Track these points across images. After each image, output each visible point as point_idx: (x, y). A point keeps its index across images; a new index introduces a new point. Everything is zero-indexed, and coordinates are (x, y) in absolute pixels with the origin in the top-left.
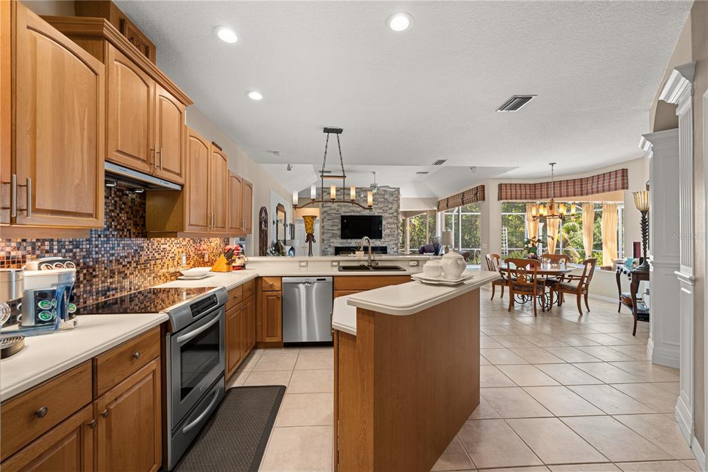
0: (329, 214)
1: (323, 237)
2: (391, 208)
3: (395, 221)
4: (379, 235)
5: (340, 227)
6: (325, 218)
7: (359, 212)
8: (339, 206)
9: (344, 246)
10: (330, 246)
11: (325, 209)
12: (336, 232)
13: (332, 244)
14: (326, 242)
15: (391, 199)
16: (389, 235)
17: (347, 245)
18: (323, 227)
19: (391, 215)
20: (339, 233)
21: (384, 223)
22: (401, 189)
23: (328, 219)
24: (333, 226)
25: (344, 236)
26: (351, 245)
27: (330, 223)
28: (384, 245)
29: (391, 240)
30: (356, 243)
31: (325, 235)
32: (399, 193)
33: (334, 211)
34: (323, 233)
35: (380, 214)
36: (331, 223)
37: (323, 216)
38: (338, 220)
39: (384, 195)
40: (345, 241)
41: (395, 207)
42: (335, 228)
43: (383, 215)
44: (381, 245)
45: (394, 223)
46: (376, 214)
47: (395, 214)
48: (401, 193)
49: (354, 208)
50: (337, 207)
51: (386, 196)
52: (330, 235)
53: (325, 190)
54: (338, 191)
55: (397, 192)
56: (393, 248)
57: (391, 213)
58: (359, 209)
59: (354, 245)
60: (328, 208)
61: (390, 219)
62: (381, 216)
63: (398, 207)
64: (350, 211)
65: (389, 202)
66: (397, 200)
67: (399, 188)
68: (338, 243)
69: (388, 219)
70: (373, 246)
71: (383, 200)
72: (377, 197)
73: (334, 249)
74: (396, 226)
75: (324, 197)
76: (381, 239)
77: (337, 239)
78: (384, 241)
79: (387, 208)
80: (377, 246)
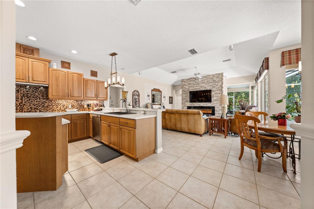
0: (185, 91)
1: (182, 102)
2: (218, 85)
4: (209, 100)
5: (189, 97)
8: (189, 87)
9: (191, 106)
10: (185, 106)
11: (183, 89)
12: (187, 99)
13: (186, 105)
14: (183, 104)
15: (217, 80)
16: (216, 100)
17: (193, 106)
18: (182, 97)
19: (217, 89)
20: (189, 99)
21: (213, 93)
22: (224, 73)
24: (186, 96)
25: (192, 101)
26: (195, 106)
27: (185, 95)
28: (213, 106)
29: (217, 103)
30: (197, 104)
32: (223, 75)
33: (187, 90)
34: (182, 100)
35: (210, 89)
37: (182, 92)
38: (188, 94)
39: (213, 78)
40: (192, 103)
41: (220, 84)
43: (212, 89)
44: (211, 106)
45: (219, 93)
46: (208, 89)
47: (220, 88)
48: (224, 75)
49: (196, 87)
50: (188, 88)
51: (214, 79)
52: (185, 101)
53: (183, 80)
54: (189, 80)
55: (221, 76)
56: (219, 108)
57: (218, 88)
58: (199, 88)
59: (196, 106)
60: (184, 88)
61: (217, 91)
62: (211, 90)
63: (222, 83)
64: (194, 89)
65: (216, 82)
66: (221, 80)
67: (222, 73)
68: (189, 104)
69: (215, 91)
70: (207, 106)
71: (212, 81)
72: (209, 80)
73: (187, 107)
74: (220, 95)
75: (183, 84)
76: (211, 102)
77: (188, 102)
78: (213, 103)
79: (215, 85)
80: (209, 106)
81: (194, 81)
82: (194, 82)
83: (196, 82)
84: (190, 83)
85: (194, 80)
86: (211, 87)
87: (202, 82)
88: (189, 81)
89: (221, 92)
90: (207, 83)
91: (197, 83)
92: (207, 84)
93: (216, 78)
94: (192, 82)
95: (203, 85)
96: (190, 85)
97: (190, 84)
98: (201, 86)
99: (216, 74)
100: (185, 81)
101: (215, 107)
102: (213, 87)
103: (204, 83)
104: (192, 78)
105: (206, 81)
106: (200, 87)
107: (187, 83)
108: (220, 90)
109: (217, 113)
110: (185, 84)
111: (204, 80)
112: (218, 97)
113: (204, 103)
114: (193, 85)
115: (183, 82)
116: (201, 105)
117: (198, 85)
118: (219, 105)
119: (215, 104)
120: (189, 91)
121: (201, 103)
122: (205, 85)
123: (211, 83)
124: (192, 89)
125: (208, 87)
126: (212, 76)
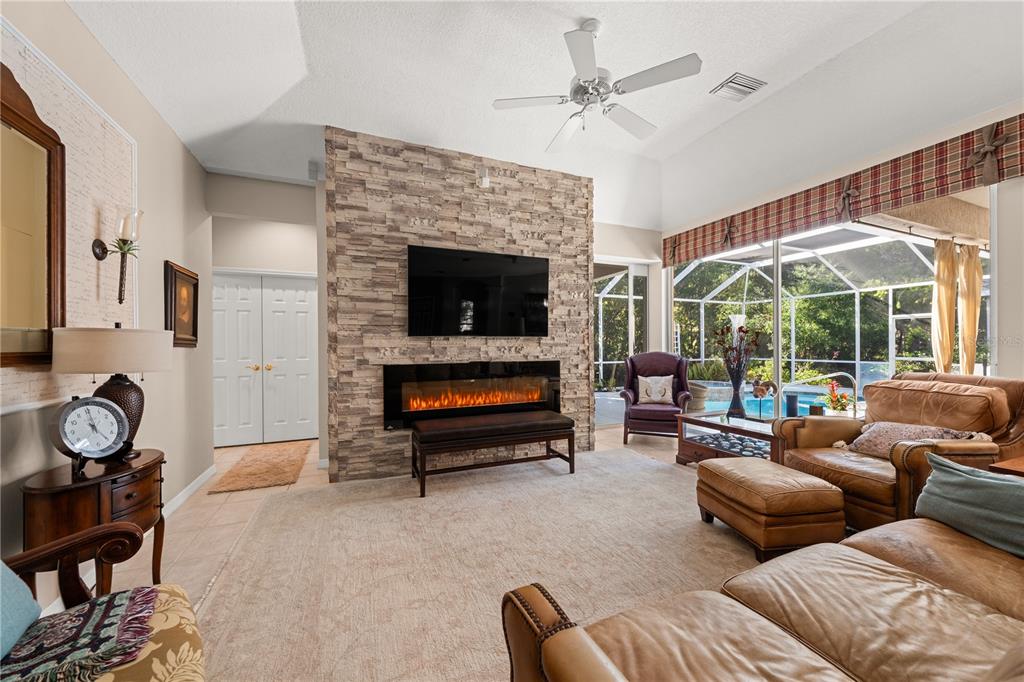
0: (357, 239)
1: (333, 328)
2: (569, 240)
4: (537, 327)
5: (402, 289)
6: (340, 250)
7: (474, 241)
8: (400, 209)
9: (419, 360)
10: (363, 363)
11: (342, 216)
12: (387, 308)
13: (371, 357)
14: (344, 349)
15: (569, 211)
16: (565, 325)
17: (432, 359)
18: (333, 287)
19: (570, 261)
20: (400, 312)
21: (553, 283)
22: (595, 183)
23: (356, 259)
24: (374, 284)
25: (420, 323)
26: (445, 359)
27: (364, 272)
28: (550, 357)
29: (570, 341)
30: (462, 351)
31: (343, 320)
32: (591, 193)
33: (381, 230)
34: (333, 313)
36: (368, 275)
37: (332, 244)
38: (395, 265)
39: (549, 194)
40: (421, 343)
41: (579, 236)
42: (384, 293)
43: (549, 258)
44: (542, 358)
46: (527, 253)
47: (581, 259)
48: (596, 195)
49: (454, 227)
50: (390, 215)
51: (557, 200)
52: (363, 320)
53: (340, 139)
54: (396, 153)
55: (584, 190)
56: (577, 366)
57: (570, 257)
58: (470, 232)
59: (455, 360)
60: (355, 214)
61: (566, 275)
62: (547, 260)
63: (590, 239)
64: (439, 234)
65: (563, 219)
66: (585, 217)
67: (590, 180)
68: (396, 351)
69: (562, 271)
70: (519, 358)
71: (546, 209)
72: (529, 197)
73: (381, 372)
74: (582, 295)
75: (339, 169)
76: (546, 335)
77: (393, 334)
78: (552, 342)
79: (560, 238)
80: (531, 359)
81: (441, 176)
82: (435, 184)
83: (452, 186)
84: (400, 177)
85: (437, 165)
86: (541, 245)
87: (490, 197)
88: (397, 162)
89: (584, 282)
90: (519, 214)
91: (458, 194)
92: (520, 220)
94: (416, 179)
95: (500, 221)
96: (402, 199)
97: (403, 187)
98: (488, 226)
99: (565, 176)
100: (363, 150)
101: (561, 364)
102: (548, 243)
103: (502, 208)
104: (423, 150)
105: (513, 199)
106: (481, 229)
107: (383, 171)
108: (580, 267)
109: (568, 399)
110: (365, 176)
111: (506, 193)
112: (573, 309)
113: (502, 342)
114: (429, 206)
115: (341, 155)
116: (487, 353)
117: (469, 214)
118: (575, 351)
119: (560, 349)
120: (401, 247)
121: (483, 341)
122: (508, 222)
123: (539, 221)
124: (425, 232)
125: (524, 243)
126: (546, 178)
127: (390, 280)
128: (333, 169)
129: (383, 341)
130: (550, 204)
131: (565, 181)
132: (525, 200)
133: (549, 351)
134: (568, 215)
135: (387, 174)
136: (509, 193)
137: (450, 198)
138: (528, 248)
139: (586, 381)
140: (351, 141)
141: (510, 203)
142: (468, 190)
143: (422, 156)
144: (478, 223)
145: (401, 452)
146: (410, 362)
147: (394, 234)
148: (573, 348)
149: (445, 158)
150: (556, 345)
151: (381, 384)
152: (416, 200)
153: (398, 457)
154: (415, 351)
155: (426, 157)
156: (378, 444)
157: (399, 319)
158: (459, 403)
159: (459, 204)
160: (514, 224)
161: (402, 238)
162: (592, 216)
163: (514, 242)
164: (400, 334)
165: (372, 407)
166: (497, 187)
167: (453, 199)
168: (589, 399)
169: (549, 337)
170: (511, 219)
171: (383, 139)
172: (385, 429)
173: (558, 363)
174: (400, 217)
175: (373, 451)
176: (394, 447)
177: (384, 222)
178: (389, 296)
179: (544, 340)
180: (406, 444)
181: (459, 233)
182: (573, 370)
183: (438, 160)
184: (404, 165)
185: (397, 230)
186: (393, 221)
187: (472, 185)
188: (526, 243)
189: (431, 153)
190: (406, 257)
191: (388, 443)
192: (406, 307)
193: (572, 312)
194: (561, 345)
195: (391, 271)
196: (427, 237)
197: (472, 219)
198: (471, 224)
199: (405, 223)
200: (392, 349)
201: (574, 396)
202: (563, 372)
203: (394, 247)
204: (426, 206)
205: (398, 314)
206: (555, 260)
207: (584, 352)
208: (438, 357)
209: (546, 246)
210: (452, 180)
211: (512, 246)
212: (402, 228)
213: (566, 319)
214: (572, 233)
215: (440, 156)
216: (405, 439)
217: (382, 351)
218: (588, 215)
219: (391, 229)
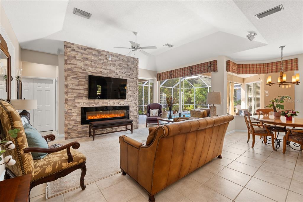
0: (74, 73)
1: (66, 97)
3: (135, 85)
4: (123, 96)
5: (87, 86)
6: (69, 76)
7: (107, 74)
8: (86, 65)
9: (91, 106)
10: (75, 107)
11: (69, 66)
12: (82, 92)
13: (78, 105)
14: (69, 103)
15: (132, 67)
17: (95, 105)
18: (66, 86)
19: (132, 80)
20: (86, 93)
22: (139, 60)
23: (73, 78)
24: (79, 85)
25: (92, 95)
26: (98, 105)
27: (76, 82)
28: (127, 105)
30: (103, 103)
31: (69, 95)
32: (138, 62)
33: (80, 70)
34: (66, 93)
35: (124, 78)
36: (77, 83)
37: (66, 74)
38: (84, 80)
39: (127, 62)
40: (92, 101)
42: (81, 88)
44: (125, 105)
46: (121, 78)
47: (135, 79)
49: (101, 70)
50: (83, 66)
51: (129, 64)
52: (75, 95)
53: (69, 45)
54: (85, 50)
55: (136, 61)
56: (134, 107)
57: (132, 78)
58: (106, 71)
59: (101, 106)
60: (73, 66)
62: (126, 80)
63: (137, 74)
64: (97, 72)
65: (130, 69)
66: (136, 68)
67: (138, 59)
68: (85, 103)
69: (130, 82)
70: (119, 105)
71: (126, 66)
72: (122, 63)
73: (80, 109)
74: (135, 88)
75: (68, 53)
76: (126, 99)
77: (84, 99)
78: (127, 101)
79: (130, 74)
80: (122, 105)
81: (97, 56)
82: (96, 58)
83: (101, 59)
84: (86, 56)
85: (96, 53)
87: (111, 62)
88: (85, 52)
89: (136, 85)
90: (119, 67)
91: (102, 61)
92: (119, 69)
93: (130, 64)
94: (91, 57)
95: (114, 69)
96: (86, 62)
97: (87, 59)
98: (110, 70)
99: (131, 57)
100: (75, 48)
101: (130, 106)
102: (126, 75)
103: (114, 65)
104: (92, 49)
105: (117, 63)
106: (108, 71)
107: (81, 54)
108: (135, 81)
109: (132, 116)
110: (76, 56)
111: (115, 62)
112: (133, 92)
113: (114, 101)
114: (94, 64)
115: (69, 49)
116: (110, 104)
117: (105, 67)
118: (133, 103)
119: (129, 103)
120: (86, 75)
121: (109, 101)
122: (116, 69)
123: (124, 69)
124: (93, 71)
125: (120, 75)
126: (126, 58)
127: (83, 84)
128: (67, 53)
129: (81, 101)
130: (127, 65)
131: (131, 59)
132: (120, 63)
133: (127, 103)
134: (132, 68)
135: (82, 55)
136: (116, 61)
137: (100, 62)
138: (121, 76)
139: (136, 111)
140: (72, 46)
141: (117, 64)
142: (105, 60)
143: (92, 51)
144: (108, 69)
145: (86, 131)
146: (88, 106)
147: (84, 72)
148: (133, 102)
149: (99, 52)
150: (129, 101)
151: (80, 112)
152: (91, 62)
153: (85, 132)
154: (90, 103)
155: (93, 51)
156: (79, 129)
157: (85, 95)
158: (102, 117)
159: (103, 64)
160: (117, 70)
161: (87, 73)
162: (138, 68)
163: (118, 74)
164: (86, 99)
165: (78, 118)
166: (113, 60)
167: (101, 63)
168: (137, 116)
169: (127, 99)
170: (117, 68)
171: (81, 46)
172: (81, 124)
173: (129, 106)
174: (86, 67)
175: (78, 131)
176: (84, 129)
177: (81, 68)
178: (83, 88)
179: (125, 100)
180: (87, 129)
181: (102, 72)
182: (133, 108)
183: (97, 52)
184: (87, 53)
185: (85, 70)
186: (84, 68)
187: (106, 59)
188: (121, 75)
189: (95, 50)
190: (88, 78)
191: (82, 128)
192: (88, 92)
193: (133, 93)
194: (130, 101)
195: (83, 82)
196: (94, 73)
197: (106, 68)
198: (106, 69)
199: (87, 69)
200: (84, 103)
201: (133, 115)
202: (130, 109)
203: (84, 75)
204: (93, 64)
205: (85, 93)
206: (128, 79)
207: (136, 103)
208: (96, 105)
209: (126, 76)
210: (100, 58)
211: (117, 75)
212: (86, 70)
213: (131, 95)
214: (133, 73)
215: (97, 51)
216: (87, 127)
217: (81, 103)
218: (137, 68)
219: (83, 70)
